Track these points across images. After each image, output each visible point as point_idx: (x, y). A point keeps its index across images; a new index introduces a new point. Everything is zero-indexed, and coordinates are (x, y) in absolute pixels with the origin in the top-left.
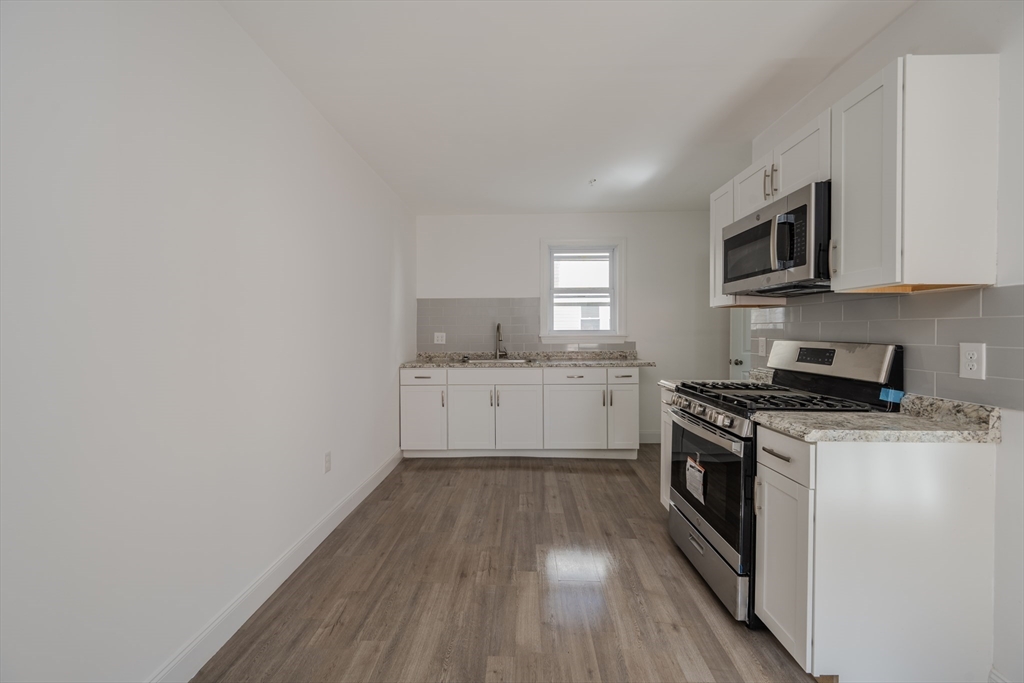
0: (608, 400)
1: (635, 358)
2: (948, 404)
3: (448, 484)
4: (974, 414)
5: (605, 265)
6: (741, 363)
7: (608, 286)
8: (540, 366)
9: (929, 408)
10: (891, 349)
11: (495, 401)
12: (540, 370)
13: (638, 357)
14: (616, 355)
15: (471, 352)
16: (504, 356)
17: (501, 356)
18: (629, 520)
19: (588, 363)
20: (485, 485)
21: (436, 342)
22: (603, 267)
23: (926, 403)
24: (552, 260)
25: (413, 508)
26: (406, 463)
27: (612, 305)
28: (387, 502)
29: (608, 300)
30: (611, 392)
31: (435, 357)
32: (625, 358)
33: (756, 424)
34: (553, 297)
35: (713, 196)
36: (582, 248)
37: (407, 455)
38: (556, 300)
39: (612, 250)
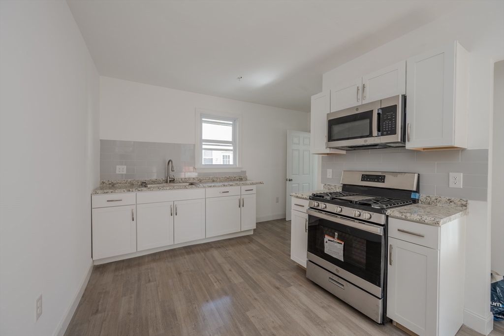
0: (241, 204)
1: (246, 180)
2: (444, 199)
3: (149, 281)
4: (459, 203)
5: (230, 128)
6: (292, 180)
7: (231, 140)
8: (204, 187)
9: (435, 201)
10: (416, 176)
11: (174, 212)
12: (203, 190)
13: (248, 179)
14: (237, 178)
15: (147, 179)
16: (172, 181)
17: (170, 181)
18: (279, 274)
19: (231, 183)
20: (180, 274)
21: (117, 173)
22: (229, 129)
23: (433, 199)
24: (201, 122)
25: (129, 314)
26: (99, 269)
27: (234, 151)
28: (99, 315)
29: (231, 148)
30: (243, 200)
31: (118, 183)
32: (241, 179)
33: (387, 217)
34: (202, 144)
35: (312, 97)
36: (218, 117)
37: (97, 263)
38: (204, 147)
39: (234, 121)
